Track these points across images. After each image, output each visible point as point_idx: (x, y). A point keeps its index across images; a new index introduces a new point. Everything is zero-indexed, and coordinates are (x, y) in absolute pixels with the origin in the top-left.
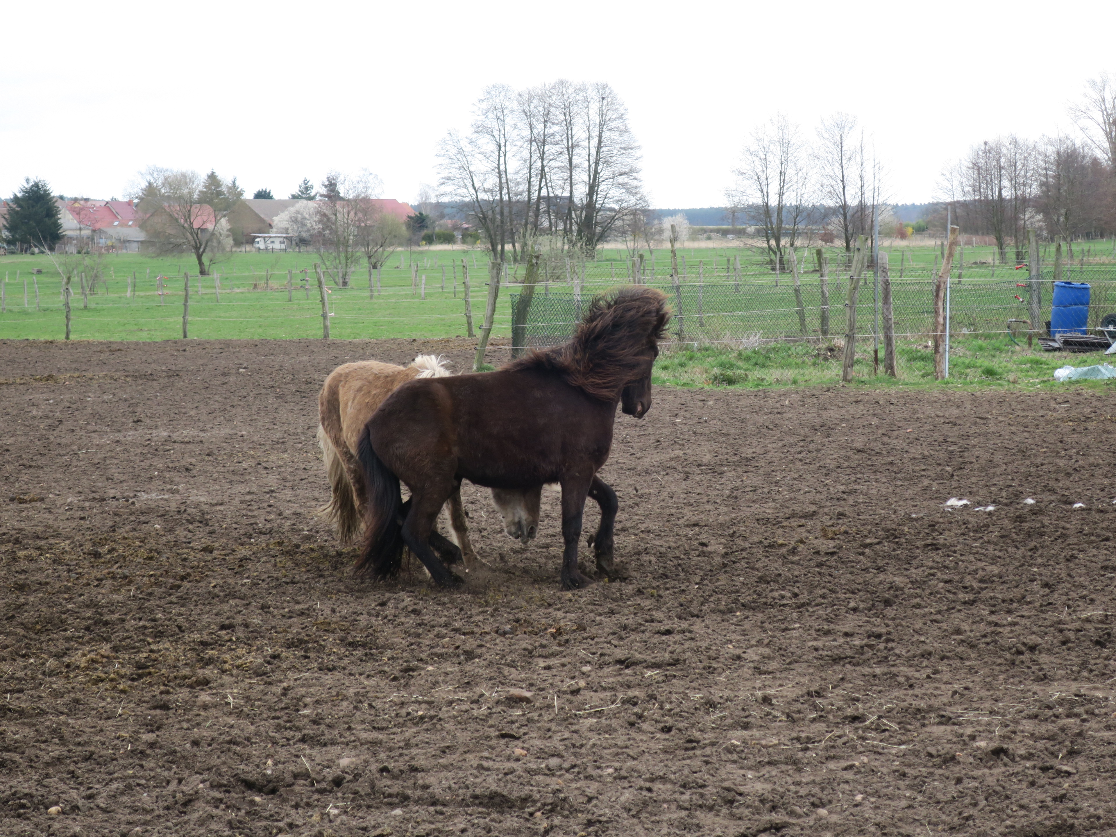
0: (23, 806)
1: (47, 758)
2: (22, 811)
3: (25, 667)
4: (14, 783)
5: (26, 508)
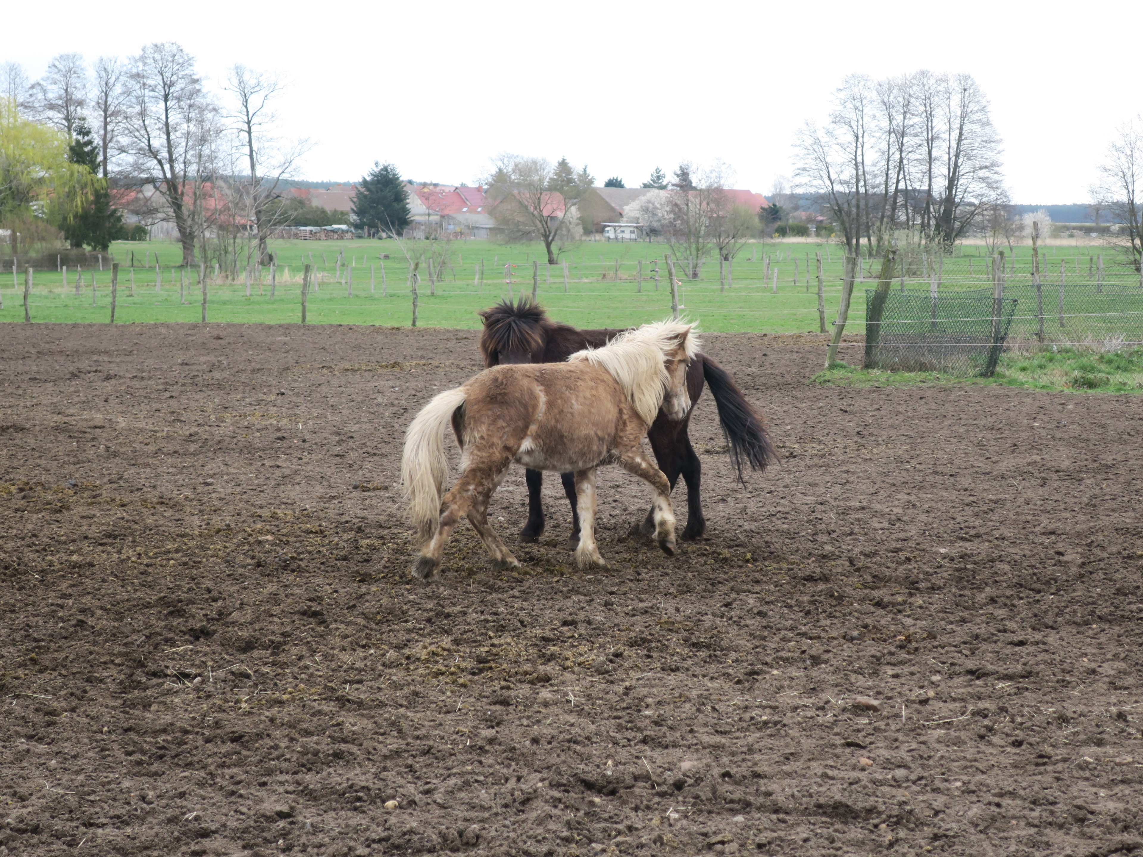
0: (359, 799)
1: (385, 751)
2: (358, 804)
3: (365, 658)
4: (351, 775)
5: (369, 497)
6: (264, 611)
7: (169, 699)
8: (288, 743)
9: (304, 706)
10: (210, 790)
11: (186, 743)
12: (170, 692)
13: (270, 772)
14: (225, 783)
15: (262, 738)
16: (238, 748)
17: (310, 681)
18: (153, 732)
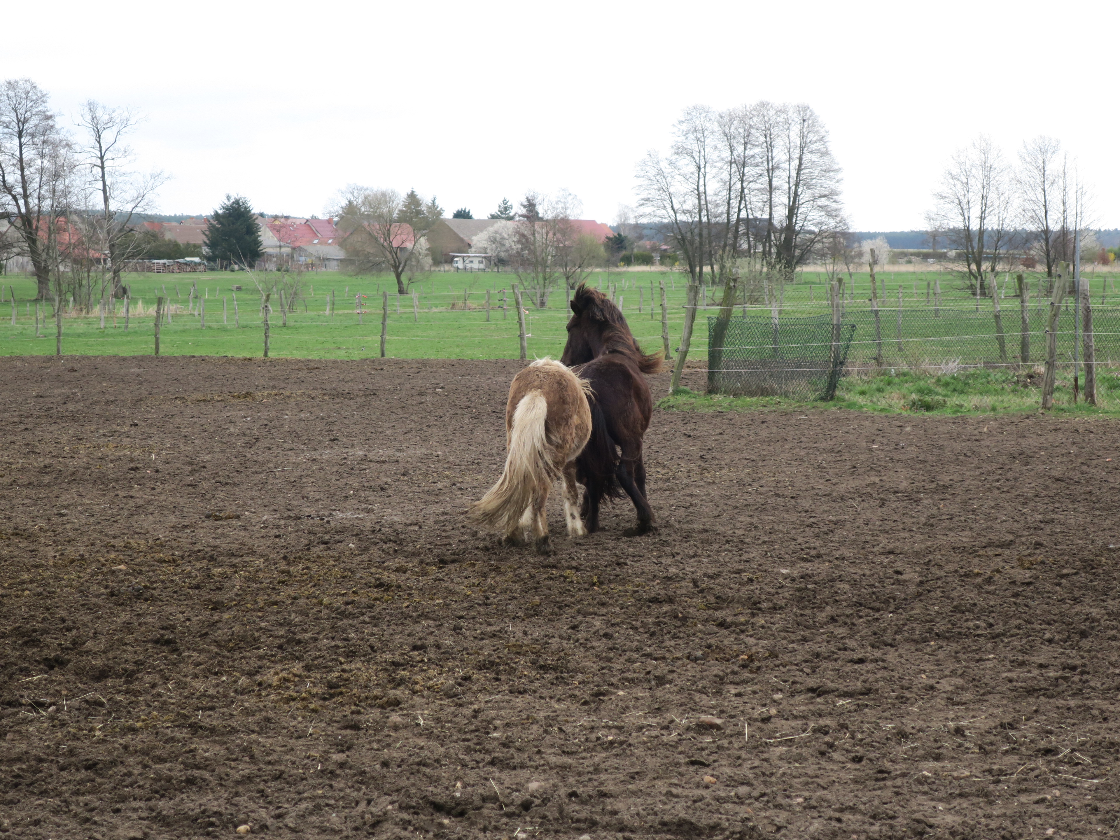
0: (212, 824)
1: (237, 777)
2: (211, 829)
3: (218, 685)
4: (204, 801)
5: (222, 525)
6: (118, 640)
7: (24, 728)
8: (141, 770)
9: (157, 733)
10: (64, 817)
11: (41, 772)
12: (25, 721)
13: (123, 799)
14: (79, 810)
15: (116, 765)
16: (92, 776)
17: (163, 709)
18: (8, 761)
